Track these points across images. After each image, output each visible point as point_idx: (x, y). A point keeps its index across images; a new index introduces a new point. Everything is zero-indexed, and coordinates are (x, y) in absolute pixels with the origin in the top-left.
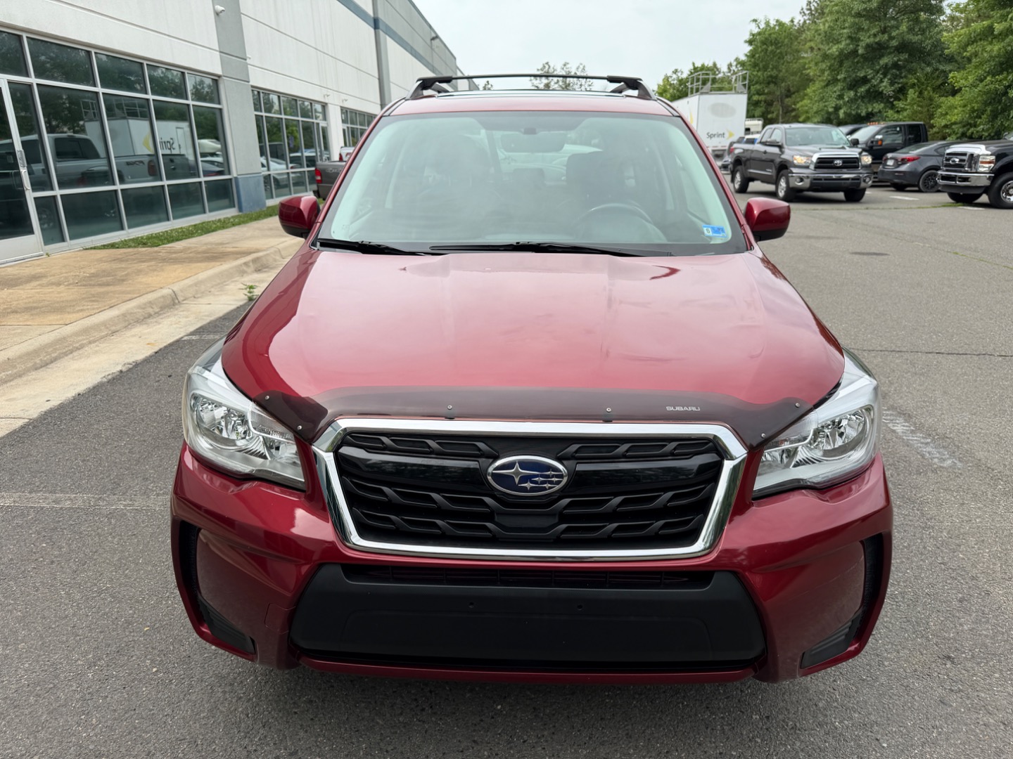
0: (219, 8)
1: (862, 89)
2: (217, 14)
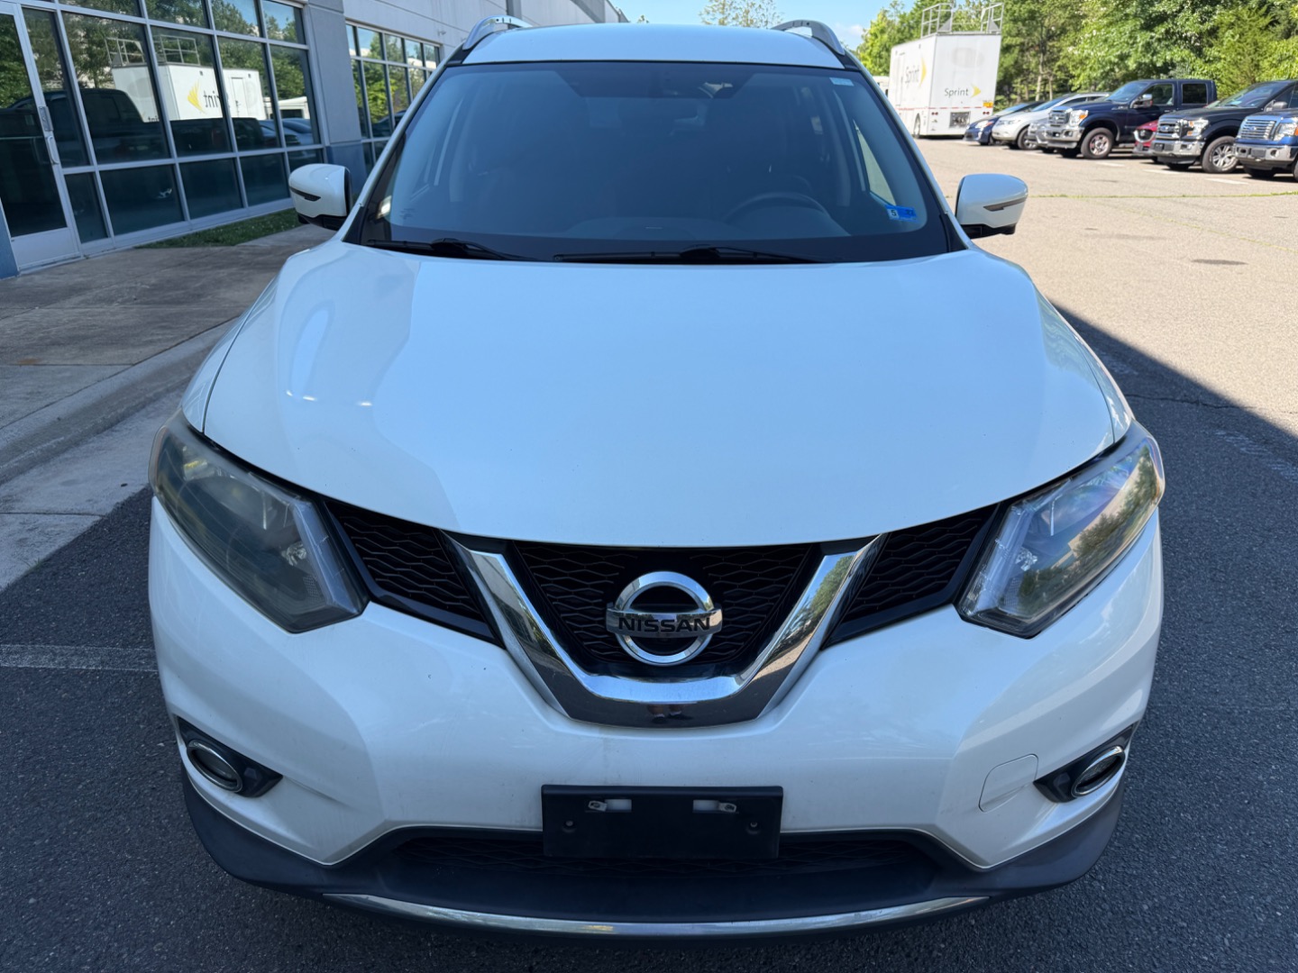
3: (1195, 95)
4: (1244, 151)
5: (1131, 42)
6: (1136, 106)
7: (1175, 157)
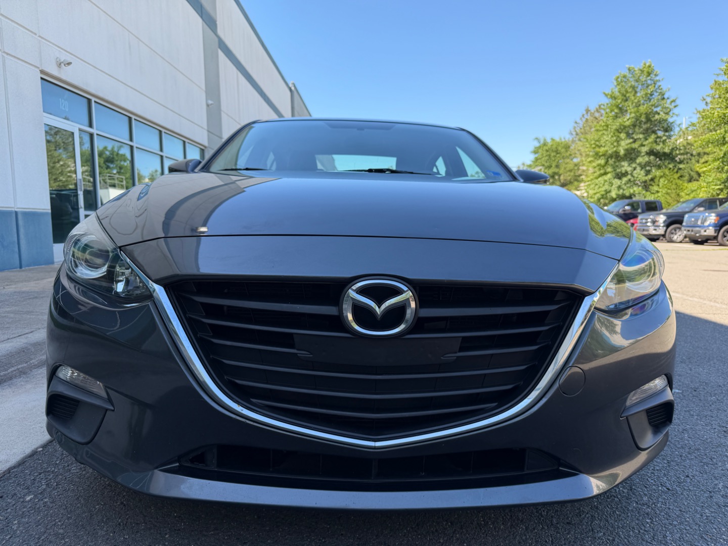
0: (210, 102)
1: (625, 179)
2: (208, 105)
3: (652, 207)
4: (689, 231)
5: (610, 185)
6: (622, 212)
7: (650, 235)
